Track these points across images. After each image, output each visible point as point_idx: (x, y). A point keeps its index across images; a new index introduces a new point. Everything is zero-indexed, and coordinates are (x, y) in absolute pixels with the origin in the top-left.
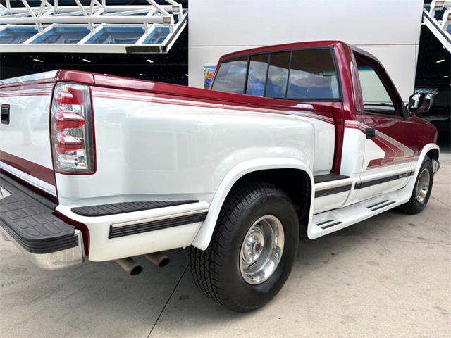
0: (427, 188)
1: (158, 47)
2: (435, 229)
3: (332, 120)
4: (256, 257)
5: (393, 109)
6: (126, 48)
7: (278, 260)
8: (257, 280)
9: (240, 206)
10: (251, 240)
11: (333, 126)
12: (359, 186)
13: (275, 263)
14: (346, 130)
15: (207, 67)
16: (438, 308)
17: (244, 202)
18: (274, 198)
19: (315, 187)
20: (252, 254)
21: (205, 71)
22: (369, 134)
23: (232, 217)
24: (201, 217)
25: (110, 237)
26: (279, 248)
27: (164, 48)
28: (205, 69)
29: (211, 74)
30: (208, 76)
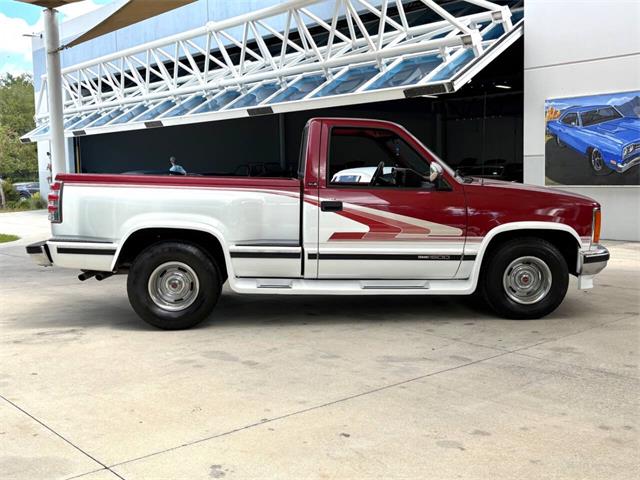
1: (442, 85)
6: (404, 92)
15: (550, 101)
19: (230, 248)
21: (547, 108)
27: (451, 86)
28: (546, 104)
29: (556, 112)
30: (552, 116)
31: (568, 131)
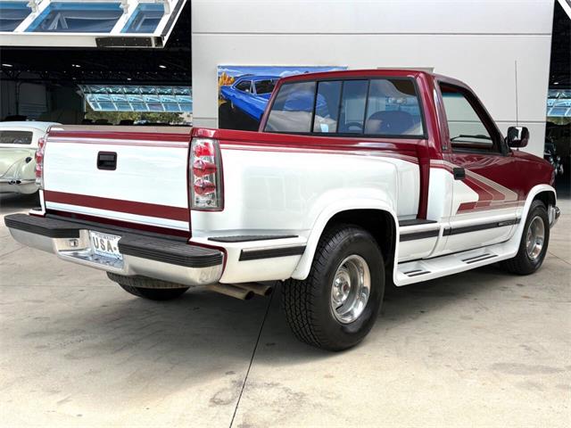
0: (542, 242)
1: (149, 39)
2: (546, 288)
3: (416, 159)
4: (345, 297)
5: (491, 142)
6: (97, 40)
7: (366, 299)
8: (348, 319)
9: (331, 244)
10: (338, 281)
11: (418, 166)
12: (449, 232)
13: (363, 302)
14: (431, 170)
15: (223, 67)
16: (524, 346)
17: (334, 240)
18: (360, 238)
19: (400, 230)
20: (341, 296)
21: (220, 73)
22: (458, 175)
23: (324, 253)
24: (300, 250)
25: (240, 260)
26: (365, 288)
27: (159, 40)
28: (219, 70)
29: (229, 78)
30: (225, 82)
31: (241, 97)
